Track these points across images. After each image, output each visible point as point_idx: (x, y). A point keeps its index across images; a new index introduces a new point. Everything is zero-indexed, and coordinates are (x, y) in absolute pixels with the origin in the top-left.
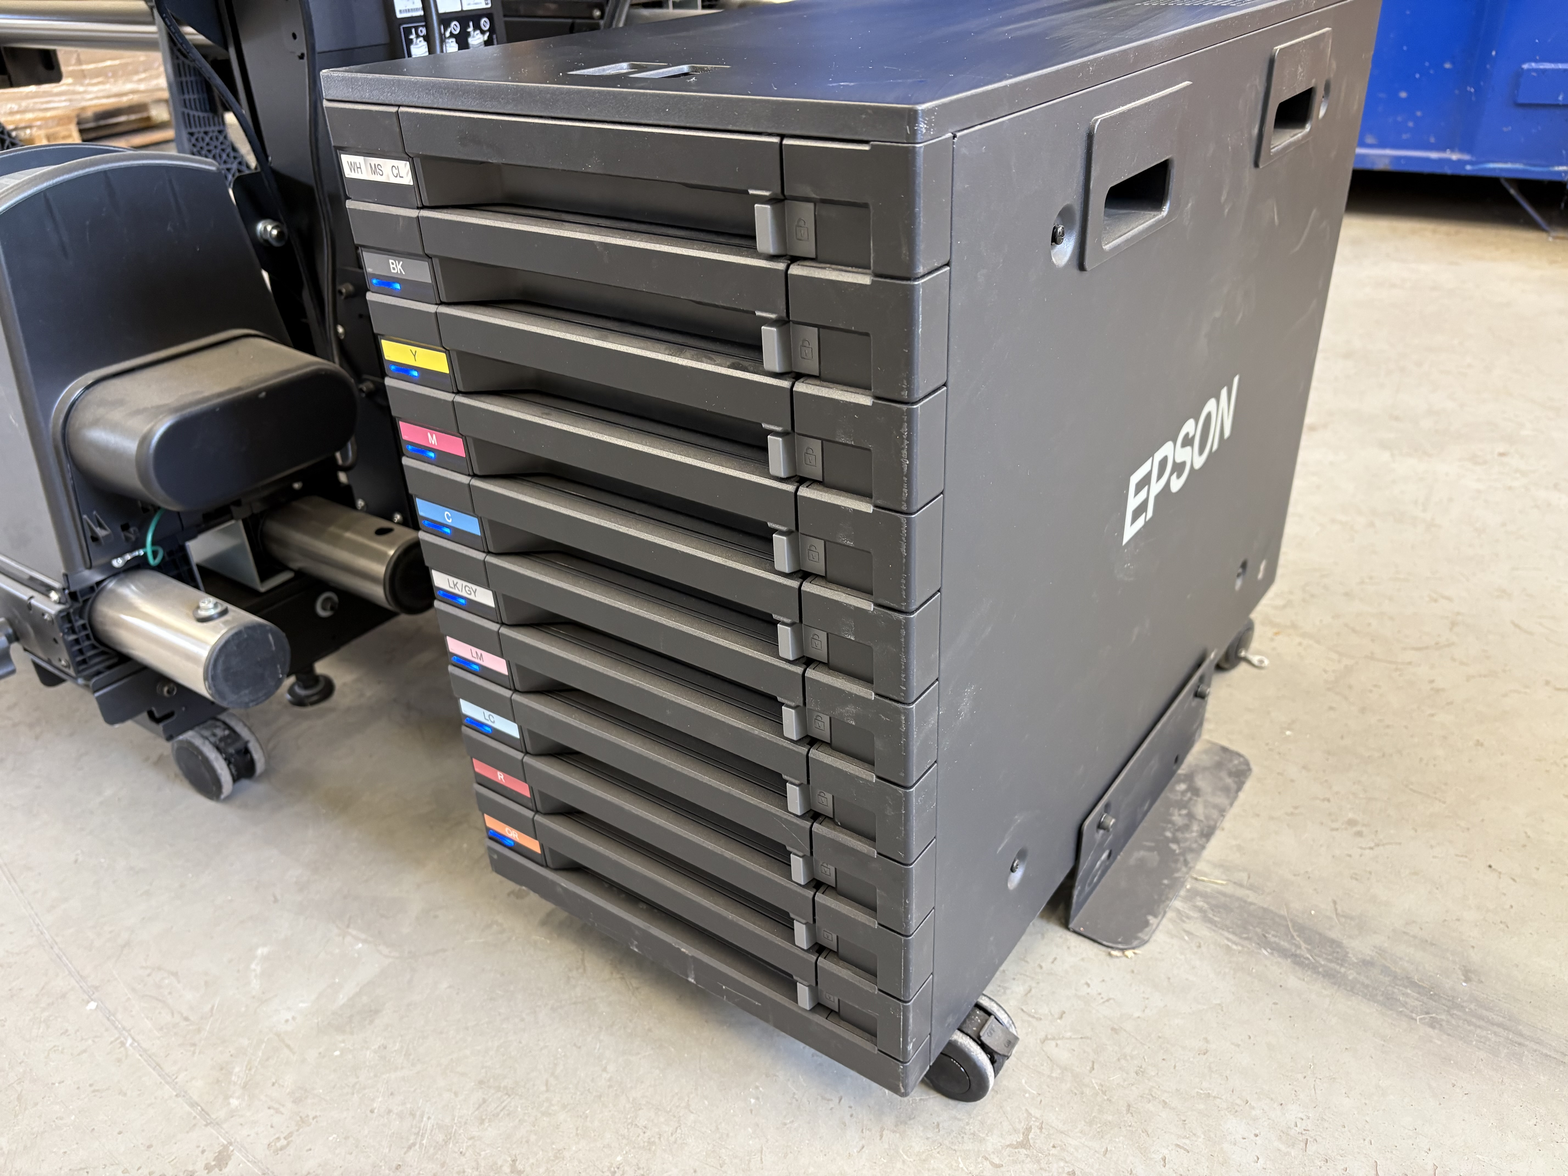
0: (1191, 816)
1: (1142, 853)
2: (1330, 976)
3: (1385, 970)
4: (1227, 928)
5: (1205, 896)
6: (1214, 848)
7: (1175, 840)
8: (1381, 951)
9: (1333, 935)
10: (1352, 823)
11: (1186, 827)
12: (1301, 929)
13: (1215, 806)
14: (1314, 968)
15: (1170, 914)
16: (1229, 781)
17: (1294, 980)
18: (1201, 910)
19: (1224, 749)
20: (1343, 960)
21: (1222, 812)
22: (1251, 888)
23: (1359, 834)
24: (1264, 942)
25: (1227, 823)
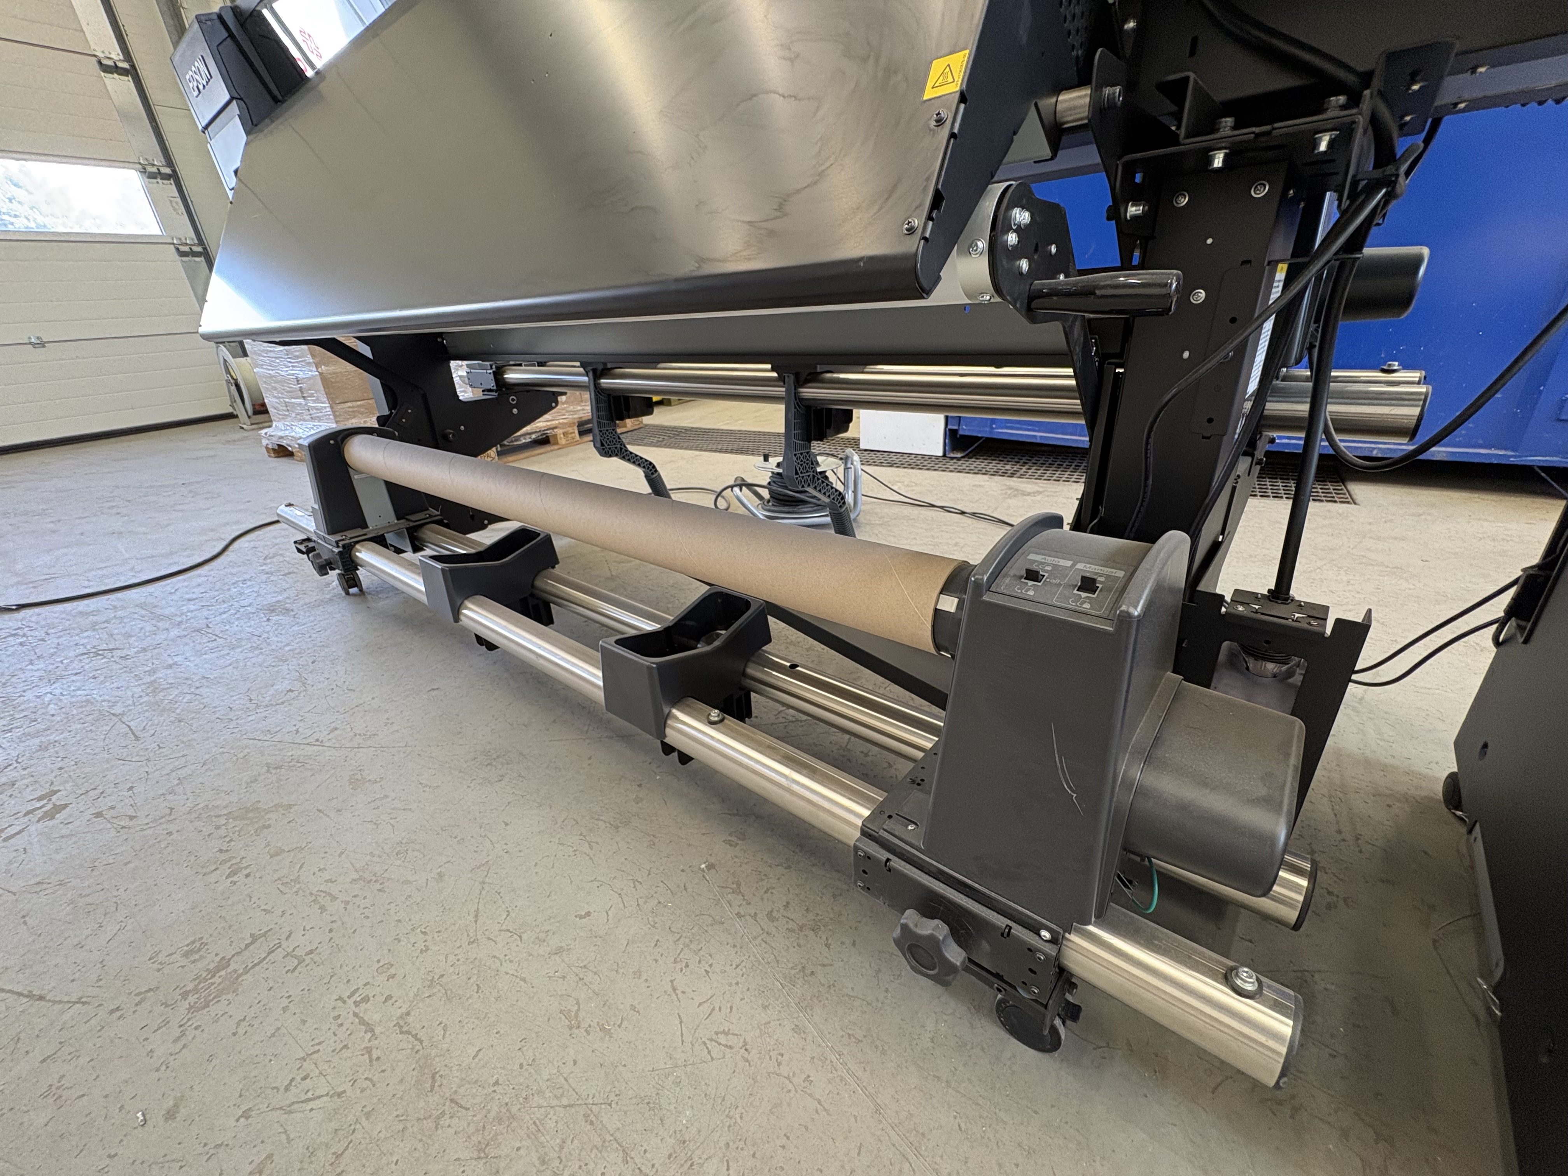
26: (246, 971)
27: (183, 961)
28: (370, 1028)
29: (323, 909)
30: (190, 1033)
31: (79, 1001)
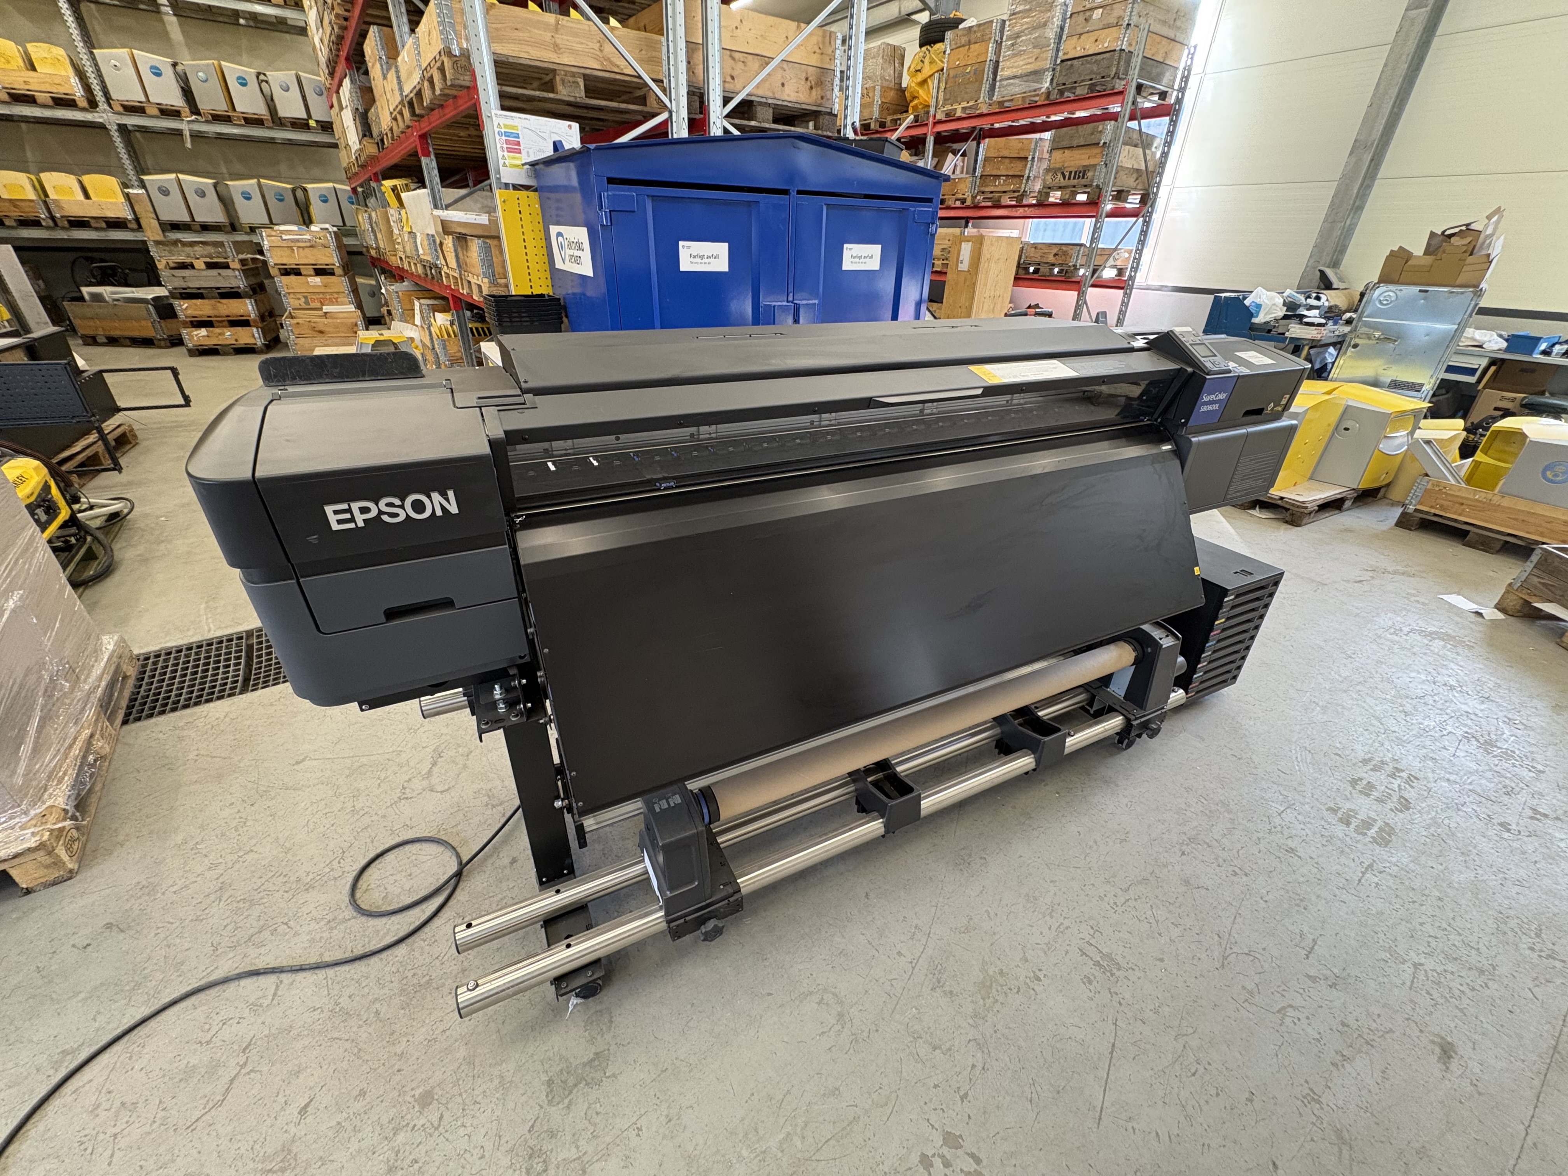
30: (1130, 965)
31: (1115, 1024)
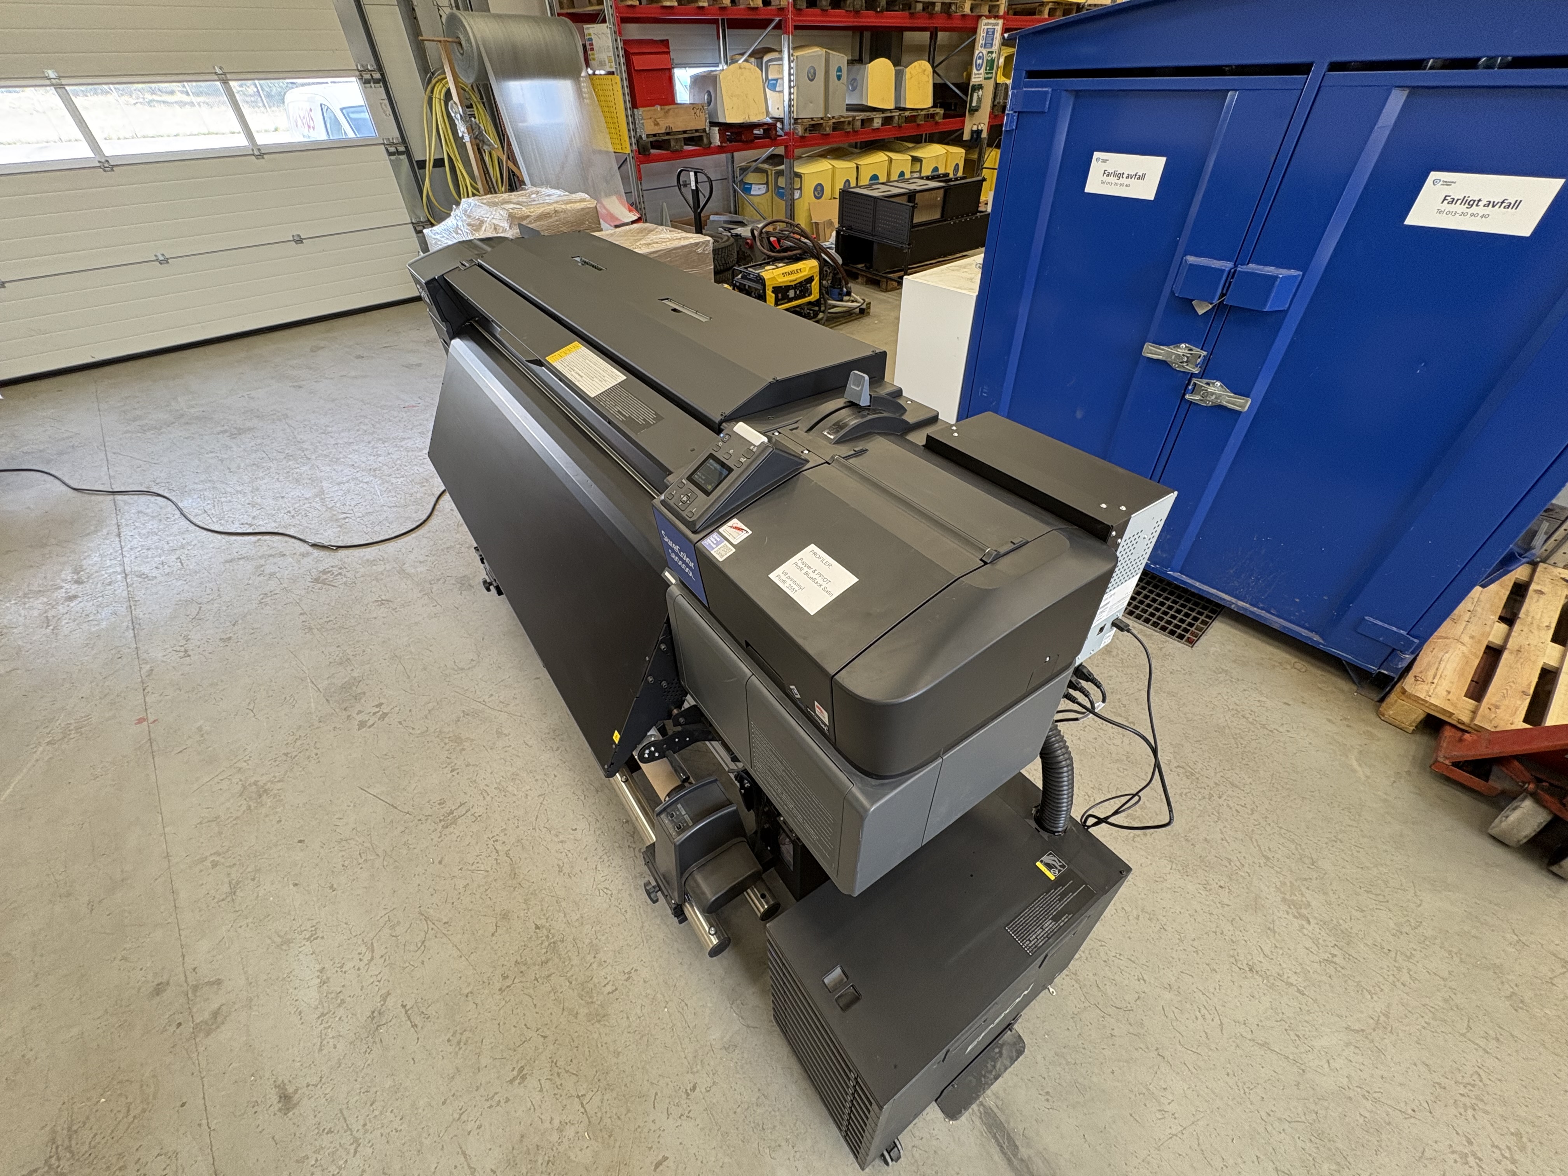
0: (994, 1067)
1: (971, 1078)
2: (1009, 1161)
3: (1027, 1167)
4: (985, 1124)
5: (984, 1106)
6: (997, 1086)
7: (984, 1076)
8: (1029, 1157)
9: (1017, 1143)
10: (1048, 1093)
11: (991, 1072)
12: (1008, 1135)
13: (1005, 1066)
14: (1005, 1154)
15: (970, 1110)
16: (1014, 1054)
17: (997, 1157)
18: (981, 1113)
19: (1020, 1036)
20: (1015, 1156)
21: (1006, 1069)
22: (1001, 1109)
23: (1048, 1100)
24: (995, 1137)
25: (1006, 1075)
26: (459, 817)
27: (438, 807)
28: (497, 852)
29: (484, 798)
30: (443, 836)
